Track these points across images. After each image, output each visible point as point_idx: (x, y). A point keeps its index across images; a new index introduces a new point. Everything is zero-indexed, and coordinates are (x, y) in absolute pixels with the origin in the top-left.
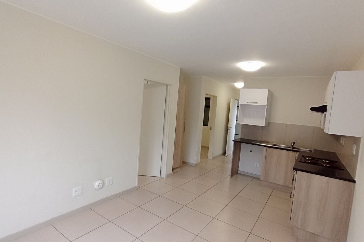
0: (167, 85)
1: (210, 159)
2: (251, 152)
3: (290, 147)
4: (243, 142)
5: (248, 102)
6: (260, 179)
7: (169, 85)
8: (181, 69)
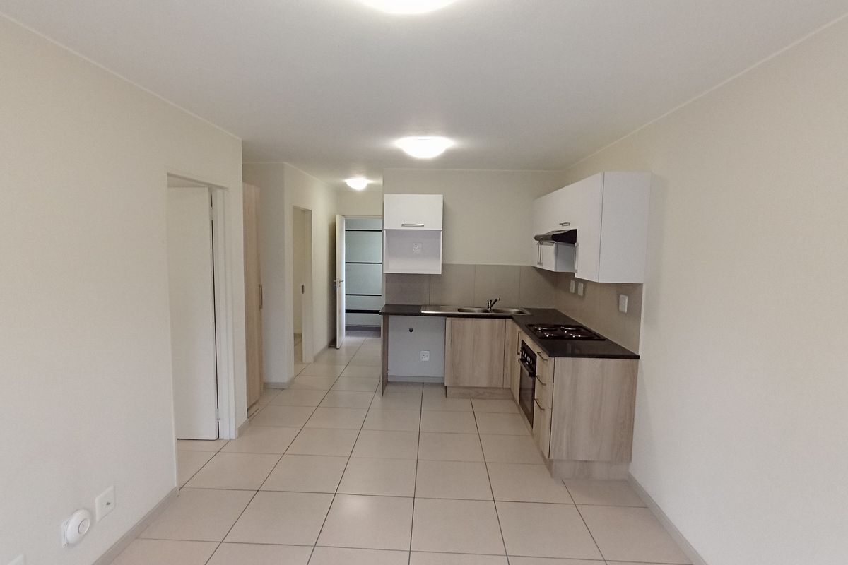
0: (212, 189)
1: (309, 364)
2: (411, 331)
3: (487, 311)
4: (392, 314)
5: (403, 225)
6: (444, 384)
7: (221, 188)
8: (244, 144)
